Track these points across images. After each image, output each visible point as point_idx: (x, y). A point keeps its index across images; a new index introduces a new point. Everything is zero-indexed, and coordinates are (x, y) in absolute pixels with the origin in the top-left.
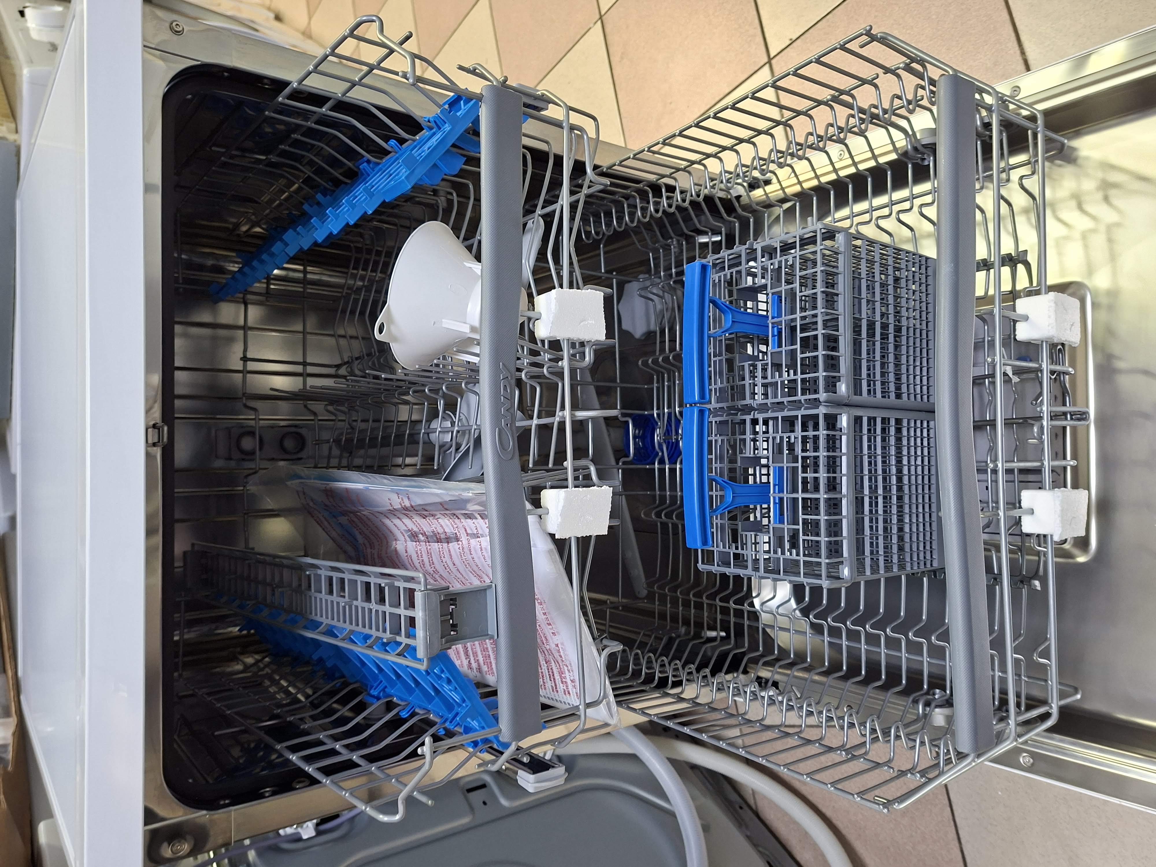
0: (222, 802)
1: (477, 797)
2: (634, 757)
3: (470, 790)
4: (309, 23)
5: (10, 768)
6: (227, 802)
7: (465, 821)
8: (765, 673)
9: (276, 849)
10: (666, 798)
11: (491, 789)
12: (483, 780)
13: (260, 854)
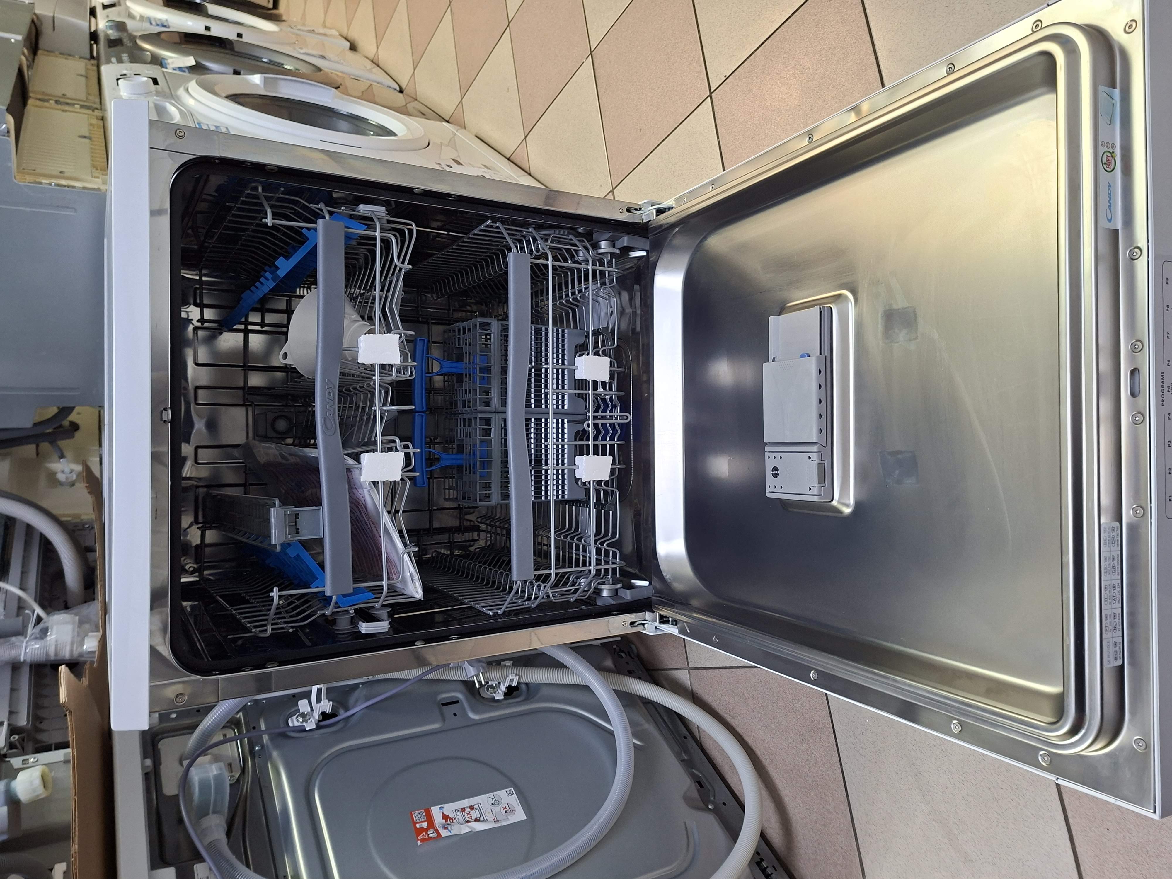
0: (214, 673)
1: (449, 710)
2: (586, 688)
3: (444, 705)
4: (377, 51)
5: (95, 665)
6: (217, 673)
7: (436, 726)
8: (665, 612)
9: (284, 736)
10: (608, 721)
11: (463, 705)
12: (457, 697)
13: (272, 739)
